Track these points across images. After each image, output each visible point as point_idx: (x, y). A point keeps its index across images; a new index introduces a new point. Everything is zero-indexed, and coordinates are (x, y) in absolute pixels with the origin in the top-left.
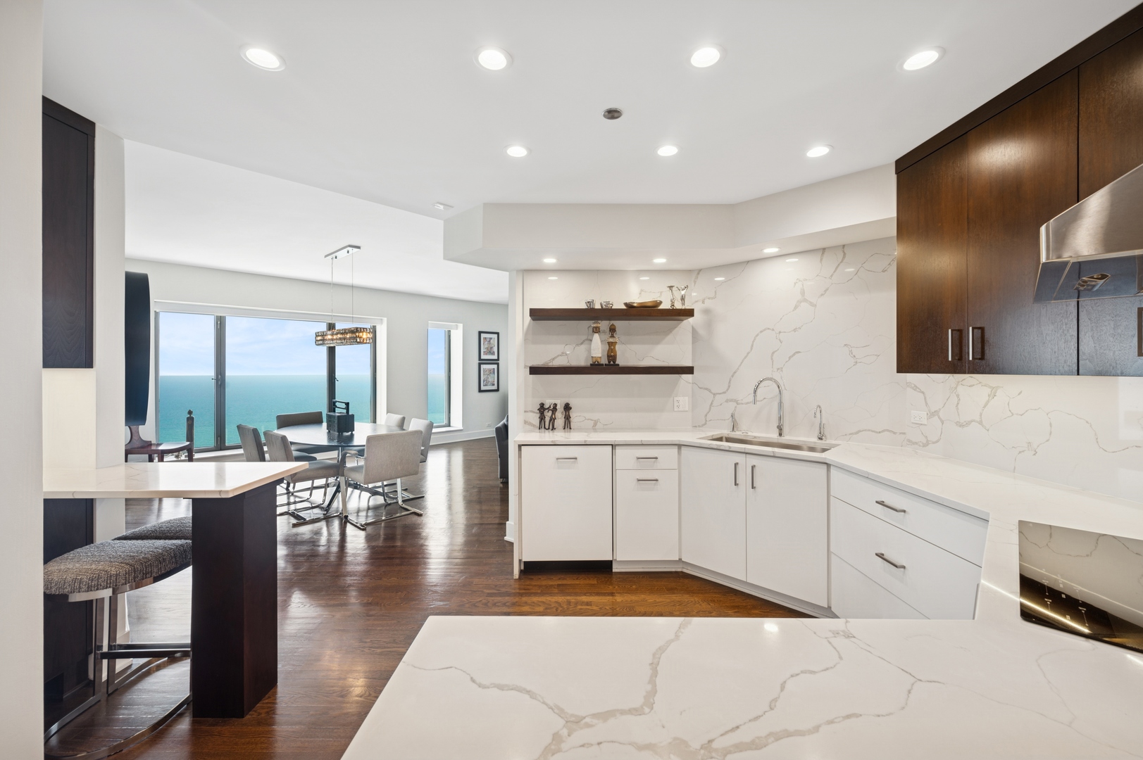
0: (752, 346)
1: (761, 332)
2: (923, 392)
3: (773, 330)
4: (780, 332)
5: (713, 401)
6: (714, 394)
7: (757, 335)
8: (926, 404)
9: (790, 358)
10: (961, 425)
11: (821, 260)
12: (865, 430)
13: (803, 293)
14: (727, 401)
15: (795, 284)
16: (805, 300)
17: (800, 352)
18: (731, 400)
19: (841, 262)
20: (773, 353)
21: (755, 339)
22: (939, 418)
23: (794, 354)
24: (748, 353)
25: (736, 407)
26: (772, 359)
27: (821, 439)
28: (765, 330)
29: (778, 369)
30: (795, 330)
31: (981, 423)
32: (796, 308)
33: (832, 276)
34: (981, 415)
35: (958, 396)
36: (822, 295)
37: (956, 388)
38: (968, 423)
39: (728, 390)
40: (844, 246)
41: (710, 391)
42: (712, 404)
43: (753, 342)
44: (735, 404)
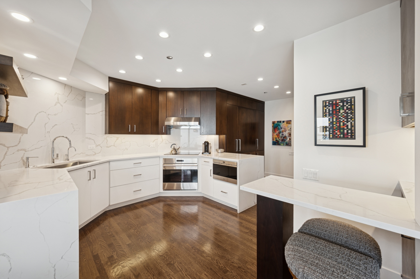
0: (35, 119)
1: (40, 112)
2: (93, 140)
3: (46, 113)
4: (49, 115)
5: (6, 152)
6: (8, 147)
7: (37, 114)
8: (95, 143)
9: (53, 127)
10: (108, 147)
11: (65, 88)
12: (77, 154)
13: (58, 99)
14: (18, 151)
15: (55, 94)
16: (59, 103)
17: (56, 125)
18: (21, 150)
19: (71, 92)
20: (46, 124)
21: (36, 116)
22: (100, 146)
23: (55, 125)
24: (32, 123)
25: (24, 153)
26: (45, 127)
27: (68, 160)
28: (41, 112)
29: (48, 132)
30: (55, 115)
31: (114, 146)
32: (55, 105)
33: (68, 96)
34: (114, 144)
35: (107, 140)
36: (65, 103)
37: (106, 138)
38: (110, 146)
39: (19, 144)
40: (71, 87)
41: (4, 145)
42: (6, 154)
43: (35, 117)
44: (24, 152)
